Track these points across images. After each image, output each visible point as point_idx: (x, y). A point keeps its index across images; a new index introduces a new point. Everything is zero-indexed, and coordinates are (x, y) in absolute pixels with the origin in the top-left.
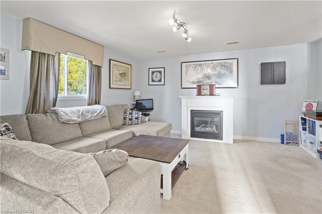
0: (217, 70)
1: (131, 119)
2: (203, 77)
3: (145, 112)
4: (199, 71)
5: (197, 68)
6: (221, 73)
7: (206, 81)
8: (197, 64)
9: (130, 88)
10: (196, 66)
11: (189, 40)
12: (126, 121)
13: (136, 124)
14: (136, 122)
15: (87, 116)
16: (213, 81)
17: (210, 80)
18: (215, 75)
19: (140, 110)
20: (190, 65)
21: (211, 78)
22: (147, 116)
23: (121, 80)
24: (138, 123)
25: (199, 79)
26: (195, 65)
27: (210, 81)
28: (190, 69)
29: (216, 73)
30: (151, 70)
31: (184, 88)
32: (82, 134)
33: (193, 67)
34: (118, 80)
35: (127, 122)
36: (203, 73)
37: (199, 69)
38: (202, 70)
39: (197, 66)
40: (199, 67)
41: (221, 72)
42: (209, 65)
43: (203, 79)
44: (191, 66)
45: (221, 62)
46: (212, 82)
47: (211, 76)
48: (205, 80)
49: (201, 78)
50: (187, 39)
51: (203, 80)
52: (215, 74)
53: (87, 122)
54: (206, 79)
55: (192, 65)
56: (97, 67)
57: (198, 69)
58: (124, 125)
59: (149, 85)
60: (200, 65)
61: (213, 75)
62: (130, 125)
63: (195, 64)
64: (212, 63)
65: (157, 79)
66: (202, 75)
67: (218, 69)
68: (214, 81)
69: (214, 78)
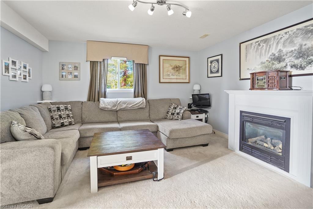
0: (295, 42)
1: (173, 114)
2: (270, 60)
3: (202, 108)
4: (263, 51)
5: (260, 47)
6: (304, 47)
7: (274, 66)
8: (261, 40)
9: (188, 82)
10: (259, 45)
11: (189, 14)
12: (167, 115)
13: (176, 119)
14: (176, 118)
15: (123, 106)
16: (286, 65)
17: (281, 63)
18: (291, 54)
19: (196, 105)
20: (251, 44)
21: (284, 59)
22: (204, 113)
23: (174, 74)
24: (178, 118)
25: (264, 63)
26: (257, 43)
27: (283, 64)
28: (251, 50)
29: (293, 49)
30: (210, 60)
31: (243, 79)
32: (117, 120)
33: (254, 47)
34: (171, 74)
35: (169, 116)
36: (270, 54)
37: (264, 47)
38: (268, 49)
39: (261, 44)
40: (264, 45)
41: (305, 45)
42: (282, 38)
43: (270, 62)
44: (253, 46)
45: (306, 27)
46: (285, 67)
47: (283, 55)
48: (273, 64)
49: (267, 61)
50: (185, 15)
51: (270, 64)
52: (292, 51)
53: (122, 111)
54: (275, 63)
55: (254, 44)
56: (141, 65)
57: (262, 47)
58: (165, 118)
59: (208, 77)
60: (265, 41)
61: (287, 53)
62: (171, 119)
63: (258, 41)
64: (286, 33)
65: (214, 70)
66: (269, 56)
67: (299, 41)
68: (288, 64)
69: (290, 58)
